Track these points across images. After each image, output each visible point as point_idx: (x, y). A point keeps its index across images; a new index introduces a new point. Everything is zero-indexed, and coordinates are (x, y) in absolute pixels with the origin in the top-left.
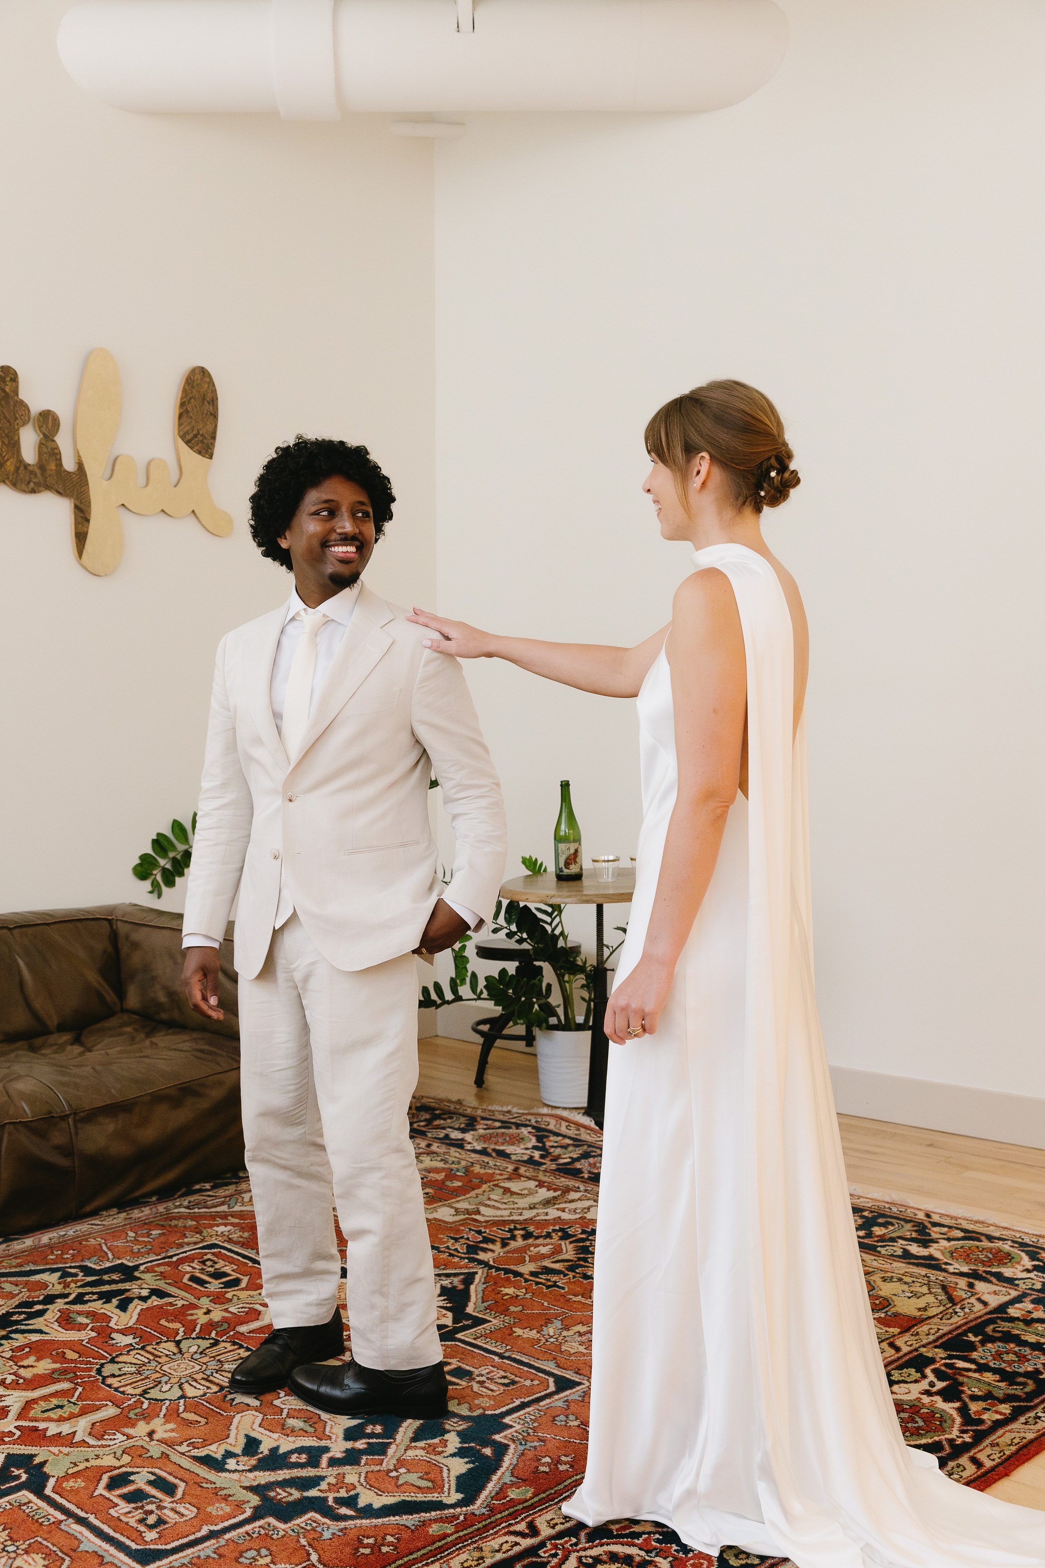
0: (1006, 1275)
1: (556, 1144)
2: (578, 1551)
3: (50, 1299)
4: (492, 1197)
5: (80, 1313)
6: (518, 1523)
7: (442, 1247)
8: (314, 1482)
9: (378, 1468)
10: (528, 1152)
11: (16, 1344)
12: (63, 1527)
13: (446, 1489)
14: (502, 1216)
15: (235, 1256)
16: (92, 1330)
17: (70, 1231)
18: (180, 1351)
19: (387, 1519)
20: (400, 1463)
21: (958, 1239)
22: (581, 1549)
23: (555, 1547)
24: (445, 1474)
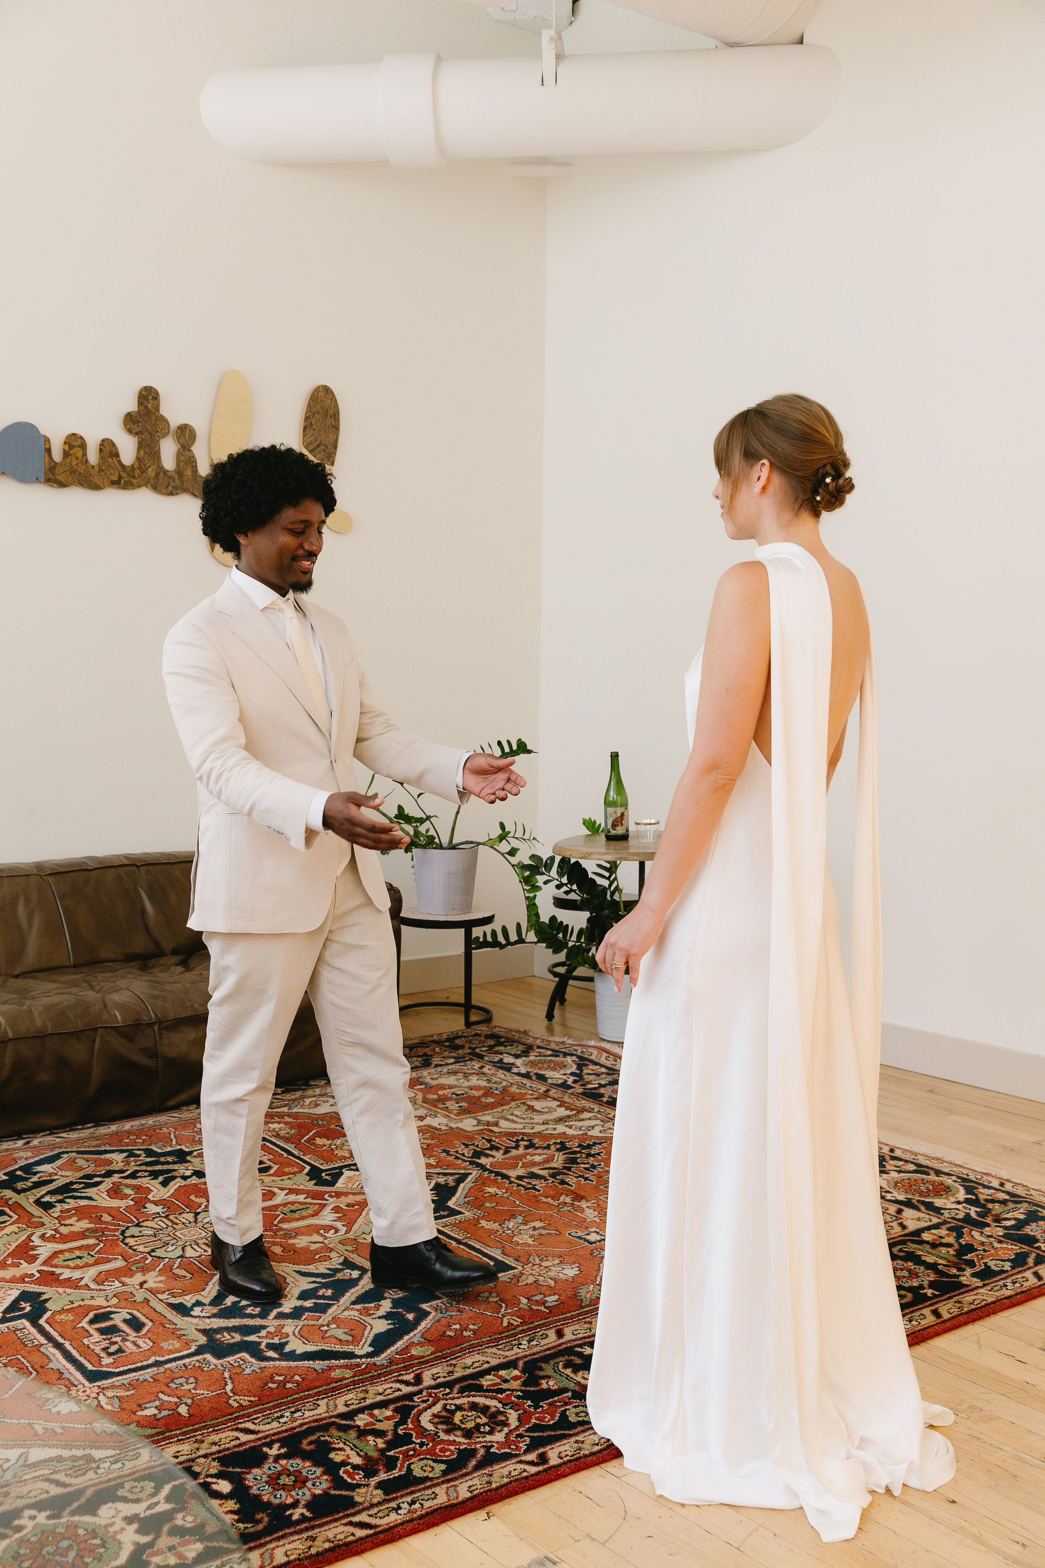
0: (937, 1205)
1: (592, 1072)
2: (446, 1400)
3: (109, 1174)
4: (516, 1112)
5: (127, 1186)
6: (409, 1374)
7: (452, 1151)
8: (256, 1329)
9: (314, 1323)
10: (565, 1077)
11: (66, 1207)
12: (42, 1349)
13: (361, 1343)
14: (515, 1129)
15: (276, 1149)
16: (132, 1200)
17: (150, 1121)
18: (196, 1221)
19: (302, 1363)
20: (335, 1320)
21: (909, 1172)
22: (450, 1398)
23: (430, 1395)
24: (366, 1332)
